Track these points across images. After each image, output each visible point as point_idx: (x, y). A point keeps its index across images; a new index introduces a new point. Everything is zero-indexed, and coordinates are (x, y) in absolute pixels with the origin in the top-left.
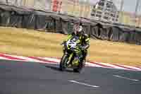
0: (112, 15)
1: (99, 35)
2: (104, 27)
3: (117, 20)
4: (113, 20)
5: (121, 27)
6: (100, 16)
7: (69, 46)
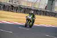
0: (18, 2)
1: (12, 10)
2: (14, 7)
3: (20, 4)
4: (18, 3)
5: (21, 6)
6: (13, 2)
7: (29, 18)
